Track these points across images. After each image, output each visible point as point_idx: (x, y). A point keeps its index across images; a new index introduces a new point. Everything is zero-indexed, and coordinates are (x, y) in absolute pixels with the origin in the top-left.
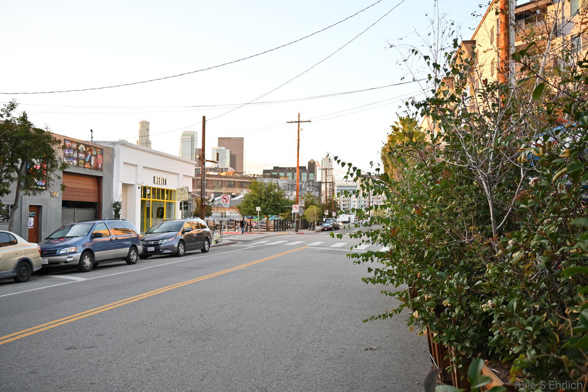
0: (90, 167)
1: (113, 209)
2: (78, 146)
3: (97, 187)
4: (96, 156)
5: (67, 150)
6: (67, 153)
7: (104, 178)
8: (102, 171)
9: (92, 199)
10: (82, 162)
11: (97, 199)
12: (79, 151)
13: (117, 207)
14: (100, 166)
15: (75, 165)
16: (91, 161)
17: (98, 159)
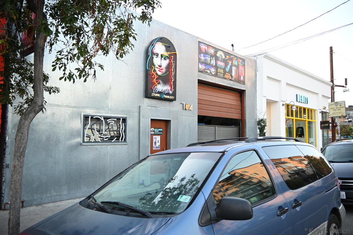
0: (230, 78)
1: (257, 126)
2: (216, 52)
3: (239, 102)
4: (237, 67)
5: (202, 55)
6: (202, 58)
7: (247, 92)
8: (244, 84)
9: (235, 115)
10: (222, 71)
11: (240, 115)
12: (217, 59)
13: (261, 125)
14: (242, 78)
15: (213, 73)
16: (232, 71)
17: (240, 70)
